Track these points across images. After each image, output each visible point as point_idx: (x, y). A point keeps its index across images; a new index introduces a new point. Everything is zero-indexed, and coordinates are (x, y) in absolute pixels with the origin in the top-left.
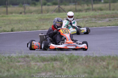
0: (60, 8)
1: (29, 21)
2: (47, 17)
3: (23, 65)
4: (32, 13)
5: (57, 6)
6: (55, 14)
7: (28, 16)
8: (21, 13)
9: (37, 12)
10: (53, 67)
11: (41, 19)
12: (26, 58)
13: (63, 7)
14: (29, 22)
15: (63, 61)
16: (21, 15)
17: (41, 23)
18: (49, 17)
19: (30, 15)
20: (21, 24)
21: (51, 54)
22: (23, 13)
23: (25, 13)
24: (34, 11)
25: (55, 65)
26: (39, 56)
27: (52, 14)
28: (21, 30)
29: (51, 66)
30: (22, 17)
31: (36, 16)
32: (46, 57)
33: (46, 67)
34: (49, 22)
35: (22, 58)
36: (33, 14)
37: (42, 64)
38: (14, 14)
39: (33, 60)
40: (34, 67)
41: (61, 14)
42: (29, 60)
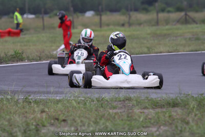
0: (187, 17)
1: (136, 38)
2: (165, 32)
3: (121, 112)
4: (142, 25)
5: (183, 14)
6: (179, 26)
7: (134, 31)
8: (123, 25)
9: (149, 23)
10: (170, 116)
11: (155, 35)
12: (127, 102)
13: (192, 14)
14: (135, 41)
15: (187, 107)
16: (123, 28)
17: (156, 41)
18: (169, 32)
19: (137, 27)
22: (127, 25)
23: (130, 25)
24: (145, 22)
25: (174, 114)
26: (147, 98)
27: (175, 27)
29: (167, 115)
30: (125, 31)
31: (149, 30)
32: (159, 99)
33: (158, 118)
34: (169, 41)
35: (120, 101)
36: (144, 26)
37: (151, 112)
38: (111, 27)
39: (137, 105)
40: (140, 117)
41: (189, 26)
42: (131, 105)
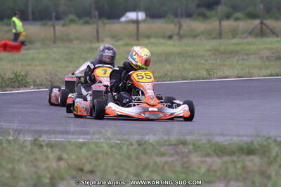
0: (264, 27)
1: (189, 56)
2: (232, 48)
3: (172, 162)
4: (198, 38)
5: (257, 22)
6: (251, 39)
7: (187, 46)
8: (170, 37)
9: (208, 35)
10: (244, 168)
11: (217, 53)
12: (181, 146)
13: (270, 23)
14: (188, 59)
15: (267, 154)
16: (170, 42)
17: (218, 61)
18: (238, 48)
19: (191, 41)
20: (170, 63)
21: (240, 138)
22: (176, 38)
23: (181, 37)
24: (203, 33)
25: (249, 164)
26: (209, 141)
27: (245, 41)
28: (169, 79)
29: (239, 165)
30: (174, 46)
31: (208, 45)
32: (227, 143)
33: (227, 169)
34: (238, 60)
35: (171, 145)
36: (201, 39)
37: (217, 162)
38: (153, 40)
39: (196, 151)
40: (199, 168)
41: (266, 39)
42: (186, 151)
